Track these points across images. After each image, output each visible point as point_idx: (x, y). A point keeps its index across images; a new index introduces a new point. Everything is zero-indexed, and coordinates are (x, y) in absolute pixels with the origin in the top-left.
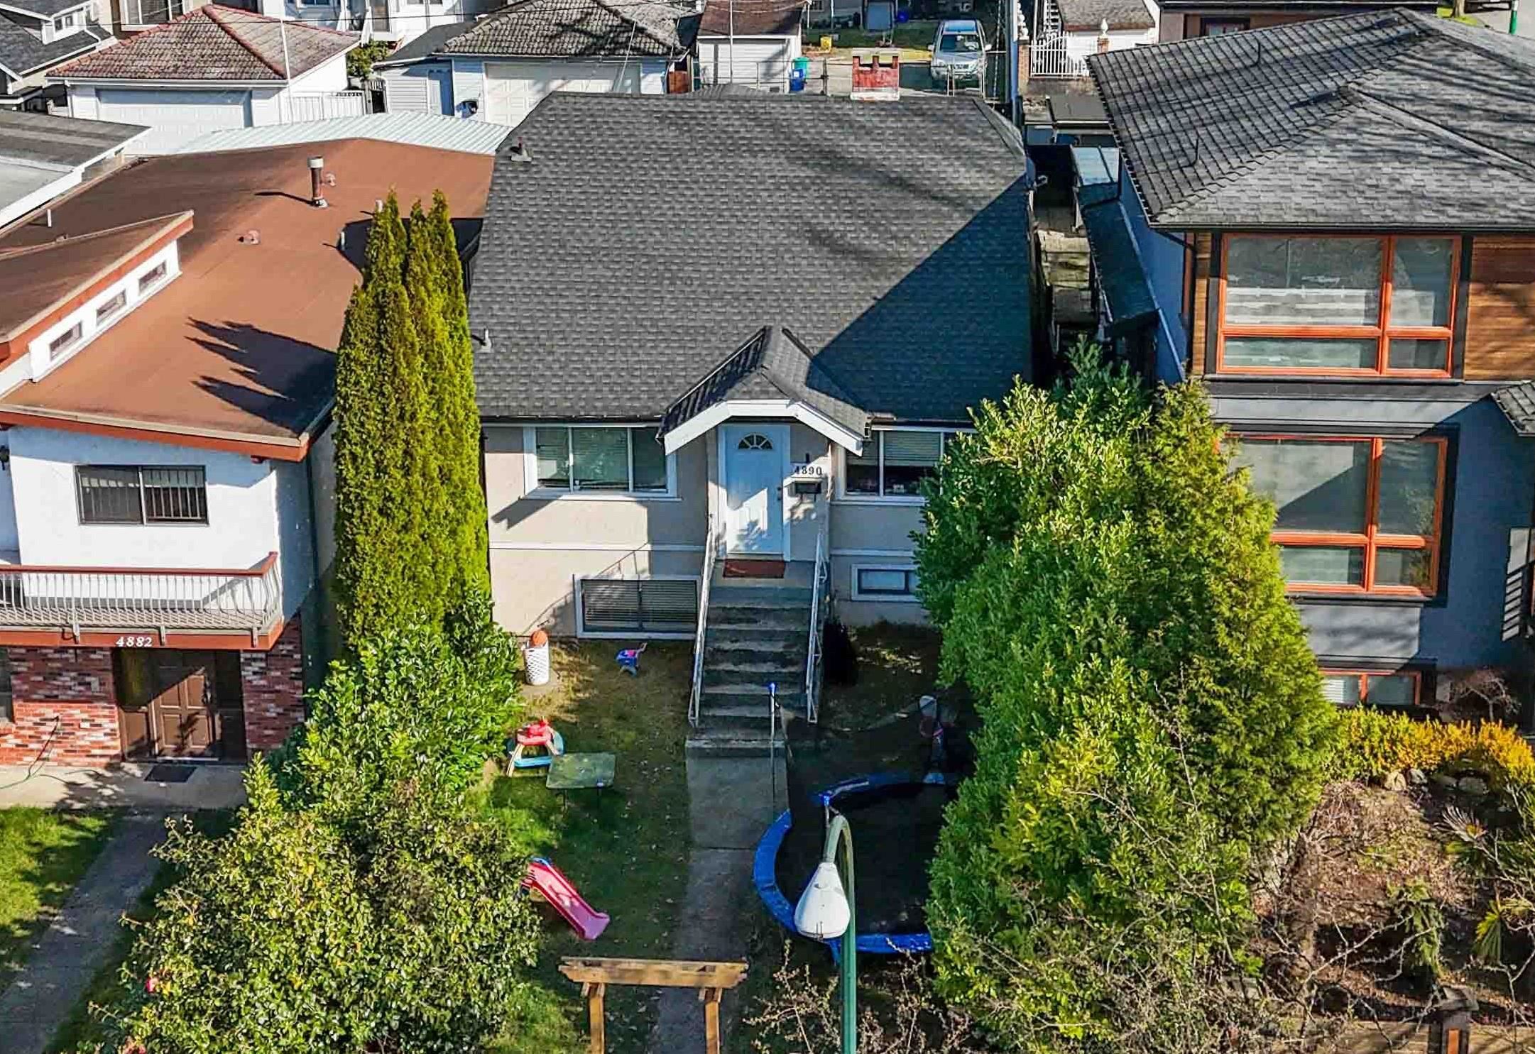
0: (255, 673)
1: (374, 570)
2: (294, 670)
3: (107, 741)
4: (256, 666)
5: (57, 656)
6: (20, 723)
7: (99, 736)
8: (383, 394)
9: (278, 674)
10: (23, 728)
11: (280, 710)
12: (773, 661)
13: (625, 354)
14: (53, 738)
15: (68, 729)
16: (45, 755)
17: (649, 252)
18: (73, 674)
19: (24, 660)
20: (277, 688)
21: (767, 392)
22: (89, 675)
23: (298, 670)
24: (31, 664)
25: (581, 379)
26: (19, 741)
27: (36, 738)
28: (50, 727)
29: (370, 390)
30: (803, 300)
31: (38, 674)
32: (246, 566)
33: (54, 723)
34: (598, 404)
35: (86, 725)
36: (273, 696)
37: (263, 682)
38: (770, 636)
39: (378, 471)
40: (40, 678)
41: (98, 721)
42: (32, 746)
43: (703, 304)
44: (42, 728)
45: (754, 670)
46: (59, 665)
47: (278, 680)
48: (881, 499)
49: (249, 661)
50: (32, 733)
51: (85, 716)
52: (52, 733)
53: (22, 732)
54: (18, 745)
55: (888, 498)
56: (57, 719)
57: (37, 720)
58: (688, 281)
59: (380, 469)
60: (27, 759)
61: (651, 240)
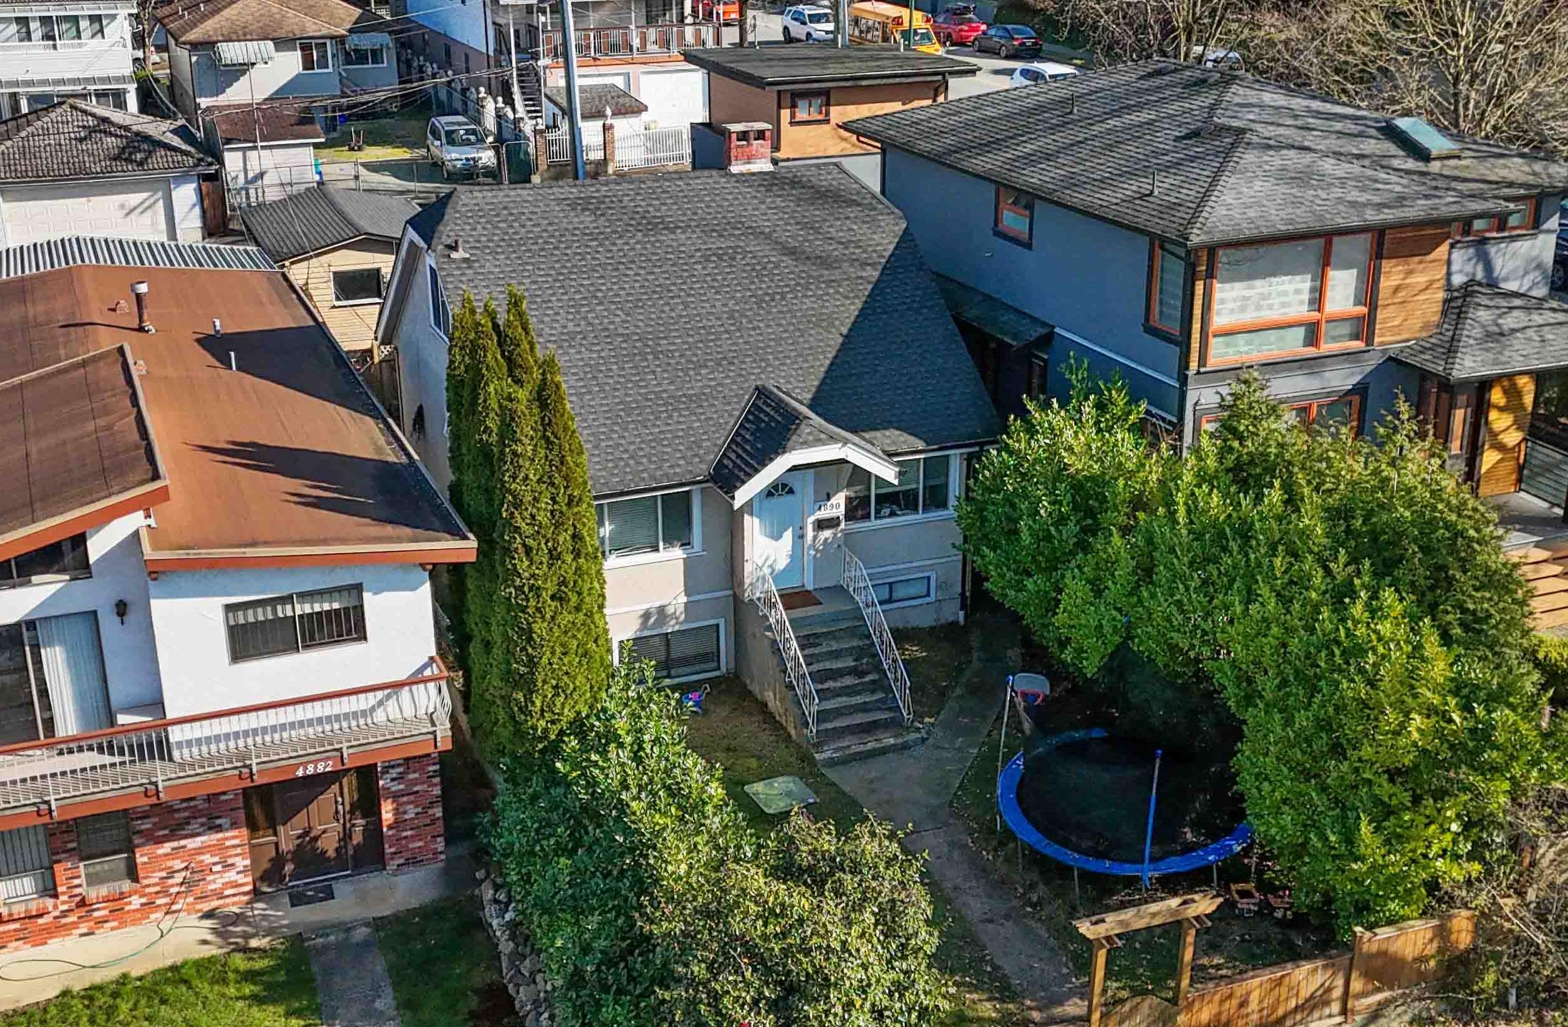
0: (393, 780)
1: (553, 653)
2: (432, 768)
3: (241, 879)
4: (394, 773)
5: (184, 805)
6: (145, 882)
7: (232, 876)
8: (553, 484)
9: (416, 775)
10: (148, 886)
11: (419, 810)
12: (849, 674)
13: (646, 427)
14: (183, 889)
15: (196, 877)
16: (174, 907)
17: (620, 331)
18: (204, 820)
19: (148, 817)
20: (416, 789)
21: (820, 440)
22: (219, 817)
23: (437, 767)
24: (156, 820)
25: (617, 454)
26: (144, 900)
27: (164, 892)
28: (179, 877)
29: (539, 481)
30: (777, 359)
31: (165, 828)
32: (402, 676)
33: (183, 874)
34: (645, 475)
35: (218, 868)
36: (412, 798)
37: (402, 787)
38: (836, 655)
39: (551, 558)
40: (166, 832)
41: (230, 861)
42: (159, 902)
43: (691, 373)
44: (171, 881)
45: (839, 684)
46: (186, 814)
47: (415, 782)
48: (873, 523)
49: (386, 769)
50: (158, 888)
51: (216, 859)
52: (182, 884)
53: (148, 890)
54: (142, 905)
55: (879, 522)
56: (186, 868)
57: (164, 874)
58: (668, 354)
59: (554, 556)
60: (153, 916)
61: (618, 319)
